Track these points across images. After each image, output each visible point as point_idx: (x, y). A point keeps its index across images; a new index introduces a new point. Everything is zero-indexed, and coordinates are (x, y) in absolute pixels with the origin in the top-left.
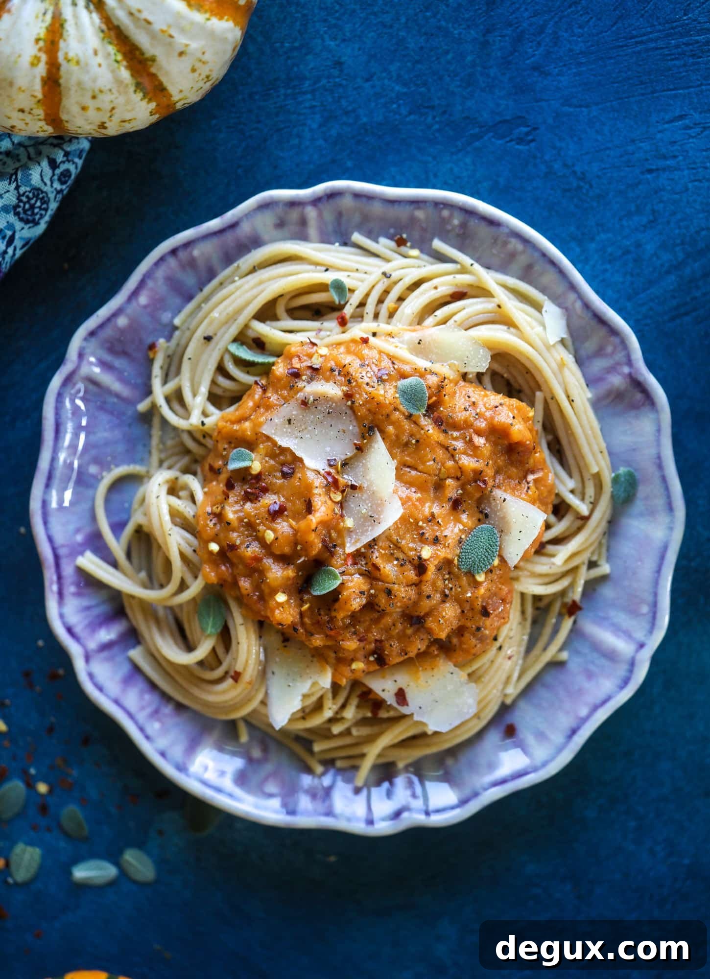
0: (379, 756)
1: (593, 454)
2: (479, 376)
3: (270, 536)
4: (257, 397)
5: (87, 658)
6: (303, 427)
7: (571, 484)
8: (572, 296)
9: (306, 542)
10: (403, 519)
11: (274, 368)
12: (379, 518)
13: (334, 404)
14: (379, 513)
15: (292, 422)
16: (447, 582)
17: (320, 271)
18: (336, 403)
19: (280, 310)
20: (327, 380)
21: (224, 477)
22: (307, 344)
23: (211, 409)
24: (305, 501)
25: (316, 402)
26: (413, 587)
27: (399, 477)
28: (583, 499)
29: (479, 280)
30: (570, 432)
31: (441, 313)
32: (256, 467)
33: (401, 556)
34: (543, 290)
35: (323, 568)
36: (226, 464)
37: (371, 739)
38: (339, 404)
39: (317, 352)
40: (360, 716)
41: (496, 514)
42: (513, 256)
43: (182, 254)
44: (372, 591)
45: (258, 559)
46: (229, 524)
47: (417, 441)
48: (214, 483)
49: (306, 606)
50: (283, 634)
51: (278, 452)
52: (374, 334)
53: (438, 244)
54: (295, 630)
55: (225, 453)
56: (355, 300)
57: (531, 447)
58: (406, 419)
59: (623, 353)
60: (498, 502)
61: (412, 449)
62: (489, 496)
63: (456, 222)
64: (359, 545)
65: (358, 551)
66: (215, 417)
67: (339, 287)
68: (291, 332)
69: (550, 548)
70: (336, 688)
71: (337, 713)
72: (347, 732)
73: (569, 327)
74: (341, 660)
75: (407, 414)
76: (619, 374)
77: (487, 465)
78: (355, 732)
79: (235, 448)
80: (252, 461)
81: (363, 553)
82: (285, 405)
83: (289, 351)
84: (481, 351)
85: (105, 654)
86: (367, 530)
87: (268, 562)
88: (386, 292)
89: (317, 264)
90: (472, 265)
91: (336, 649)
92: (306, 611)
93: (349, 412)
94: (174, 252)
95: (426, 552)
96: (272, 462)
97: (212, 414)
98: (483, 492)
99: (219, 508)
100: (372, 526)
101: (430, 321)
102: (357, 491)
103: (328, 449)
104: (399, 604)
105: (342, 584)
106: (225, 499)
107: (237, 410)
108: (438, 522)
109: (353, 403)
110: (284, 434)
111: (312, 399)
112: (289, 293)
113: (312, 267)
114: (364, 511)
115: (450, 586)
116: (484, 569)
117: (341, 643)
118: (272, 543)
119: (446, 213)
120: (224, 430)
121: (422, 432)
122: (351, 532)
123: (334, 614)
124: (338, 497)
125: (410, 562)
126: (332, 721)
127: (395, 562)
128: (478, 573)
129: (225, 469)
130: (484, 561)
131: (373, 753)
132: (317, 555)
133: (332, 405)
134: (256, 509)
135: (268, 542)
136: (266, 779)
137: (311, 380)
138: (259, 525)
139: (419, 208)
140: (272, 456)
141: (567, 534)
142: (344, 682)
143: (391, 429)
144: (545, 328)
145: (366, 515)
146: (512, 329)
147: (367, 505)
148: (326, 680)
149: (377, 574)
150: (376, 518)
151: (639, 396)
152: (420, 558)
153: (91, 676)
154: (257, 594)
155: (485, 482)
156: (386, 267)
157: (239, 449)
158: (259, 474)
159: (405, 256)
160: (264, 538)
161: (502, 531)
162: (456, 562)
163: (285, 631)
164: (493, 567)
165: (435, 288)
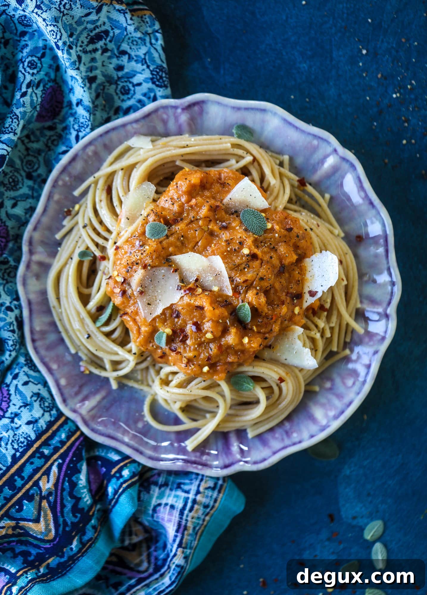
0: (350, 316)
1: (221, 144)
2: (157, 192)
3: (209, 336)
4: (129, 319)
5: (245, 462)
6: (154, 298)
7: (233, 162)
8: (129, 127)
9: (219, 316)
10: (224, 258)
11: (116, 304)
14: (215, 270)
15: (150, 303)
16: (266, 245)
17: (71, 262)
18: (147, 275)
19: (86, 291)
20: (132, 276)
21: (168, 351)
22: (108, 281)
23: (128, 347)
24: (196, 309)
25: (143, 286)
26: (263, 264)
27: (199, 252)
28: (243, 158)
29: (104, 175)
30: (204, 153)
31: (116, 203)
32: (168, 331)
33: (243, 265)
34: (121, 143)
35: (237, 311)
36: (161, 348)
37: (340, 316)
39: (115, 277)
40: (324, 319)
41: (237, 207)
42: (96, 153)
44: (258, 288)
45: (220, 347)
46: (195, 357)
47: (182, 236)
48: (170, 358)
49: (255, 328)
50: (266, 347)
51: (163, 316)
52: (115, 243)
53: (76, 193)
54: (266, 338)
55: (155, 347)
56: (93, 248)
57: (206, 175)
58: (168, 239)
59: (170, 109)
60: (230, 203)
61: (186, 241)
62: (226, 207)
63: (67, 179)
64: (230, 287)
65: (232, 289)
66: (133, 346)
67: (83, 254)
68: (99, 289)
69: (265, 185)
70: (306, 327)
71: (319, 331)
72: (332, 329)
73: (146, 135)
74: (291, 319)
75: (165, 237)
76: (180, 115)
77: (208, 202)
78: (332, 325)
79: (154, 340)
80: (164, 332)
81: (235, 287)
82: (139, 304)
83: (109, 292)
84: (144, 186)
86: (223, 280)
87: (223, 341)
88: (95, 229)
89: (66, 264)
90: (94, 177)
91: (284, 319)
92: (257, 329)
93: (154, 269)
94: (33, 341)
95: (246, 251)
96: (168, 322)
97: (131, 347)
98: (222, 209)
99: (185, 359)
100: (221, 276)
101: (118, 210)
102: (199, 278)
103: (171, 288)
104: (270, 276)
105: (249, 303)
106: (181, 354)
107: (133, 332)
108: (231, 239)
109: (150, 265)
110: (155, 310)
111: (140, 288)
112: (77, 284)
113: (68, 266)
114: (212, 278)
115: (269, 244)
116: (265, 222)
117: (281, 315)
118: (214, 335)
119: (60, 183)
120: (142, 343)
121: (178, 232)
122: (221, 289)
123: (264, 314)
124: (200, 290)
125: (248, 262)
126: (322, 336)
127: (246, 270)
128: (266, 226)
129: (164, 349)
130: (261, 220)
131: (348, 319)
132: (227, 313)
133: (147, 278)
134: (191, 338)
135: (213, 337)
136: (344, 383)
137: (129, 286)
138: (201, 340)
139: (53, 198)
140: (165, 320)
141: (260, 172)
142: (304, 321)
143: (171, 249)
144: (142, 148)
145: (214, 278)
146: (137, 166)
147: (208, 276)
148: (299, 330)
149: (250, 282)
150: (218, 272)
151: (196, 108)
152: (248, 255)
153: (255, 463)
154: (239, 353)
155: (217, 206)
156: (81, 225)
157: (155, 338)
158: (173, 330)
159: (77, 213)
160: (210, 339)
161: (247, 206)
162: (256, 236)
163: (265, 344)
164: (265, 217)
165: (101, 201)
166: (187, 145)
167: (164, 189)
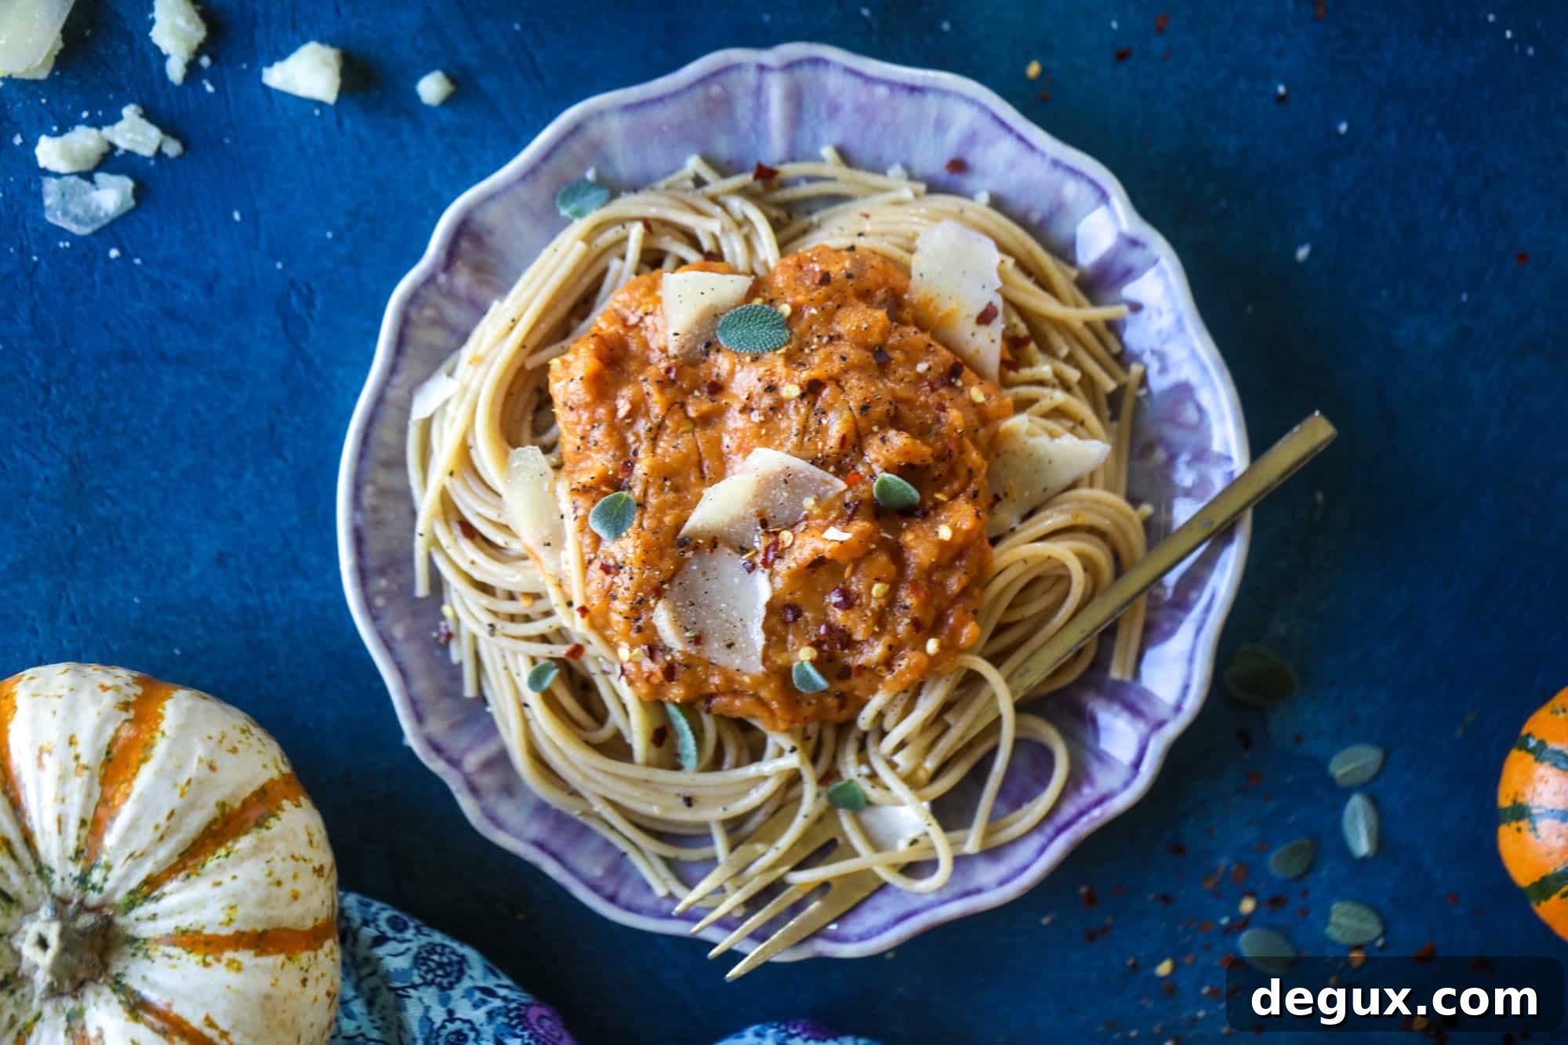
0: (1078, 305)
1: (564, 258)
2: (547, 449)
3: (878, 589)
4: (724, 700)
5: (1160, 724)
6: (728, 625)
7: (615, 264)
8: (392, 394)
9: (860, 542)
10: (767, 441)
11: (678, 700)
12: (783, 472)
13: (679, 604)
14: (776, 476)
15: (729, 642)
16: (814, 347)
17: (532, 712)
18: (675, 602)
19: (605, 733)
20: (654, 629)
21: (842, 686)
22: (627, 676)
23: (771, 750)
24: (813, 572)
25: (689, 627)
26: (843, 383)
27: (720, 475)
28: (625, 239)
29: (434, 516)
30: (552, 302)
31: (499, 539)
32: (806, 654)
33: (812, 421)
34: (403, 431)
35: (882, 504)
36: (825, 692)
37: (1062, 326)
38: (674, 599)
39: (630, 661)
40: (1039, 356)
41: (700, 335)
42: (384, 492)
43: (610, 888)
44: (875, 429)
45: (915, 587)
46: (890, 647)
47: (665, 479)
48: (857, 693)
49: (939, 496)
50: (992, 506)
51: (774, 638)
52: (570, 604)
53: (422, 589)
54: (975, 495)
55: (814, 701)
56: (542, 650)
57: (595, 340)
58: (645, 508)
59: (424, 291)
60: (683, 341)
61: (680, 481)
62: (682, 355)
63: (383, 583)
64: (829, 477)
65: (836, 474)
66: (777, 739)
67: (536, 680)
68: (624, 707)
69: (707, 245)
70: (1022, 405)
71: (1054, 386)
72: (1070, 359)
73: (427, 376)
74: (983, 417)
75: (640, 512)
76: (452, 283)
77: (645, 380)
78: (1064, 351)
79: (799, 692)
80: (802, 662)
81: (836, 467)
82: (714, 661)
83: (647, 695)
84: (514, 464)
85: (1143, 706)
86: (806, 477)
87: (912, 572)
88: (512, 618)
89: (526, 722)
90: (421, 535)
91: (971, 432)
92: (945, 493)
93: (677, 581)
94: (612, 899)
95: (791, 391)
96: (790, 637)
97: (776, 744)
98: (682, 366)
99: (879, 668)
100: (796, 474)
101: (516, 547)
102: (766, 517)
103: (736, 580)
104: (873, 389)
105: (886, 470)
106: (865, 668)
107: (754, 717)
108: (748, 399)
109: (663, 583)
110: (750, 643)
111: (688, 634)
112: (579, 736)
113: (533, 724)
114: (785, 494)
115: (815, 340)
116: (773, 311)
117: (959, 431)
118: (886, 581)
119: (379, 602)
120: (787, 717)
121: (651, 480)
122: (818, 495)
123: (931, 461)
124: (786, 534)
125: (814, 405)
126: (1067, 387)
127: (824, 422)
128: (781, 315)
129: (833, 690)
130: (762, 317)
131: (1079, 314)
132: (869, 521)
133: (681, 606)
134: (856, 625)
135: (888, 586)
136: (1182, 426)
137: (667, 650)
138: (872, 611)
139: (393, 638)
140: (783, 641)
141: (679, 235)
142: (1009, 396)
143: (668, 520)
144: (446, 403)
145: (789, 489)
146: (470, 442)
147: (775, 495)
148: (1018, 423)
149: (851, 437)
150: (785, 474)
151: (465, 245)
152: (802, 396)
153: (1178, 708)
154: (957, 562)
155: (668, 370)
156: (483, 633)
157: (798, 687)
158: (812, 644)
159: (457, 620)
160: (885, 595)
161: (715, 316)
162: (783, 350)
163: (984, 505)
164: (764, 303)
165: (473, 563)
166: (513, 320)
167: (553, 431)
